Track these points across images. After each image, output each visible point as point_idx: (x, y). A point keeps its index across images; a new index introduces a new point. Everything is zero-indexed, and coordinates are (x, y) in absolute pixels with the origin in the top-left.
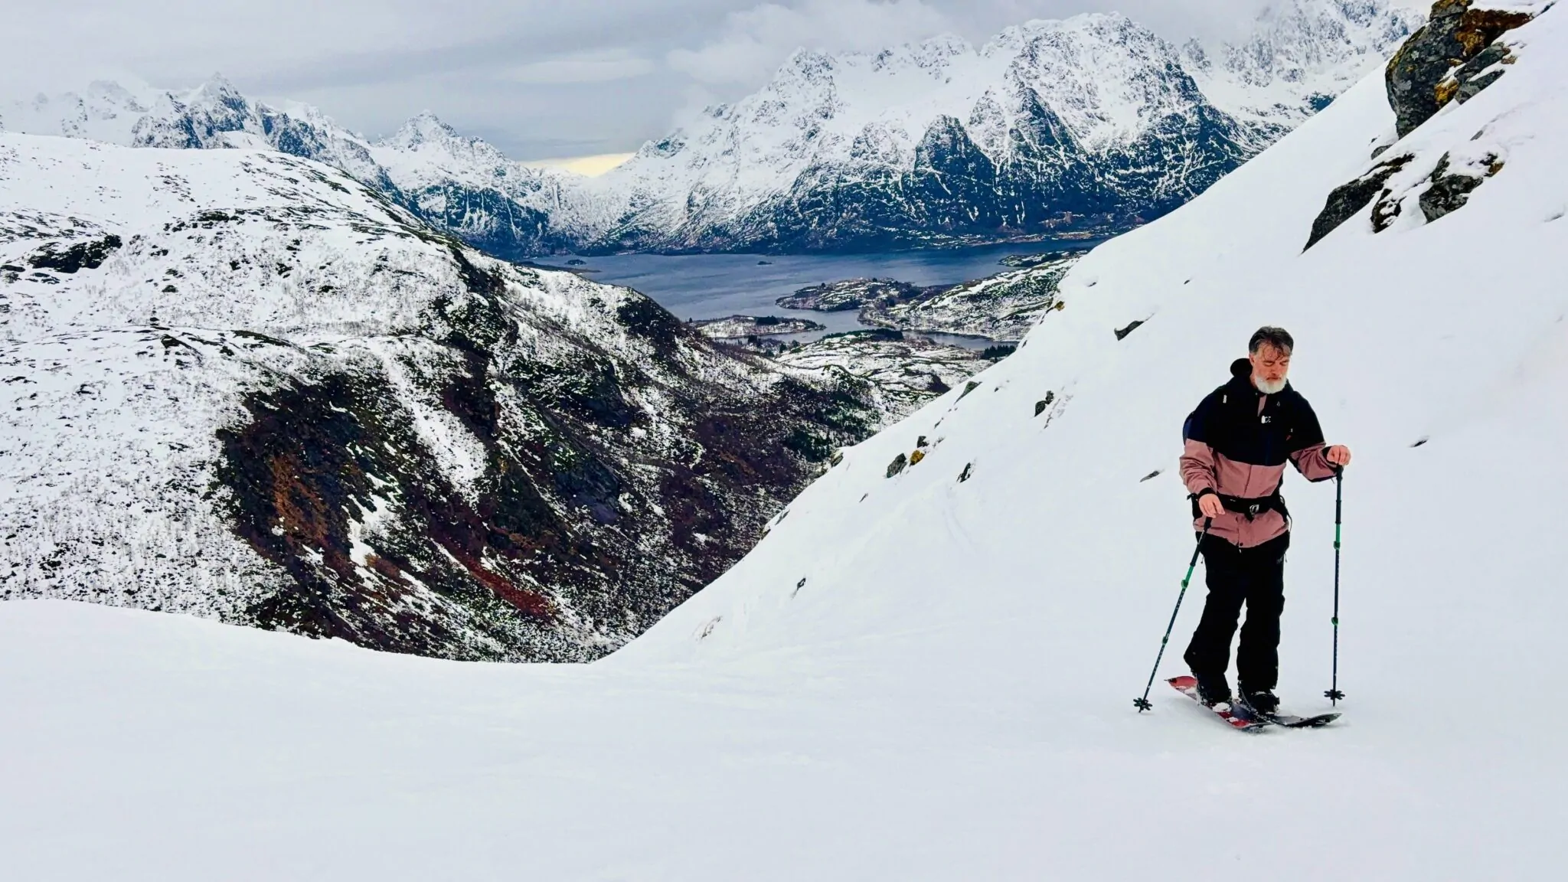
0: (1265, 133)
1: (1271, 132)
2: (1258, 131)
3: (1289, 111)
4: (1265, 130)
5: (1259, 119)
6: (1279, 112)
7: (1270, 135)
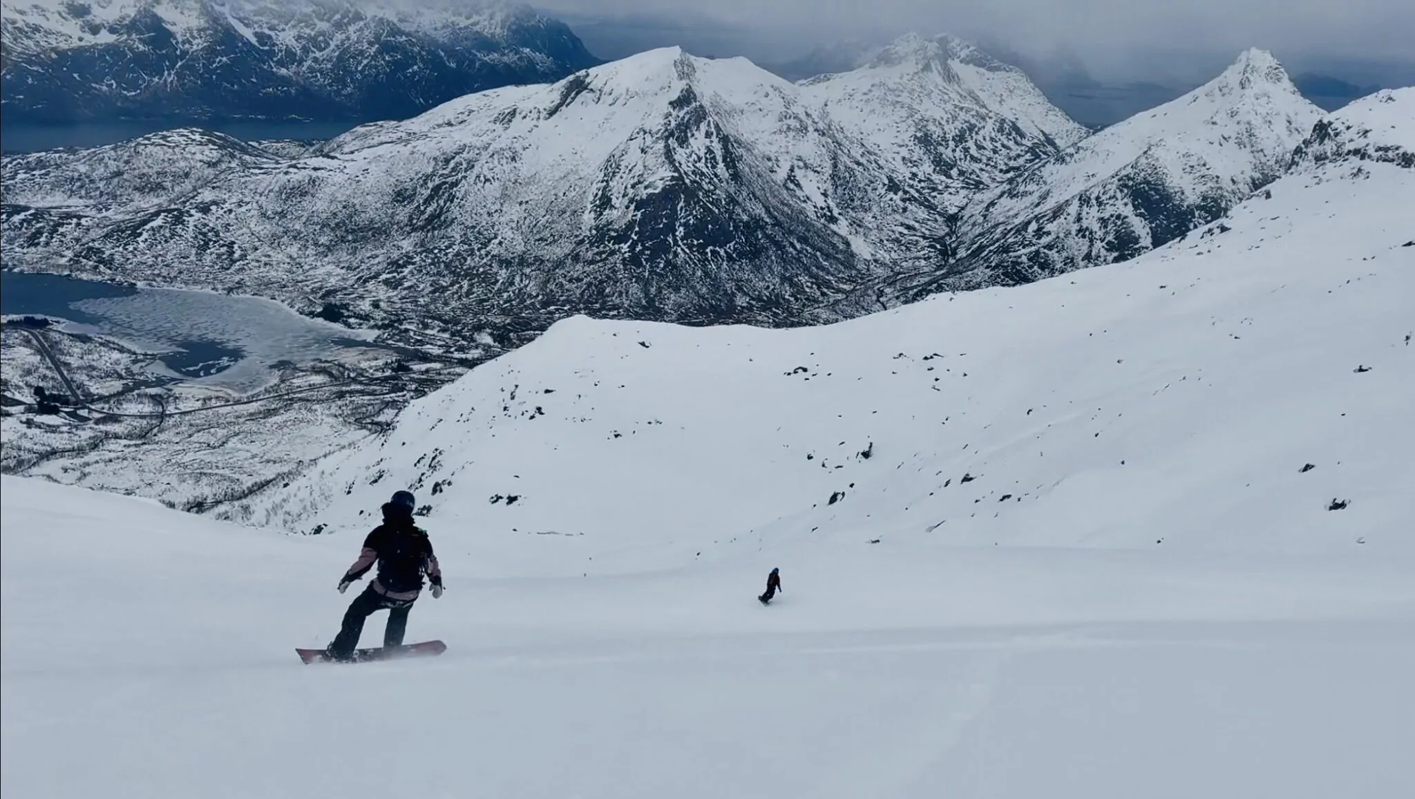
0: (27, 33)
1: (32, 32)
2: (20, 30)
3: (48, 15)
4: (26, 29)
5: (17, 17)
6: (38, 13)
7: (32, 35)
